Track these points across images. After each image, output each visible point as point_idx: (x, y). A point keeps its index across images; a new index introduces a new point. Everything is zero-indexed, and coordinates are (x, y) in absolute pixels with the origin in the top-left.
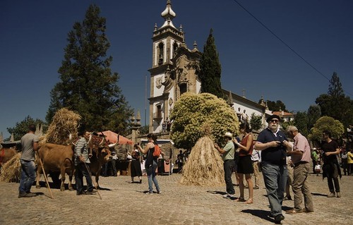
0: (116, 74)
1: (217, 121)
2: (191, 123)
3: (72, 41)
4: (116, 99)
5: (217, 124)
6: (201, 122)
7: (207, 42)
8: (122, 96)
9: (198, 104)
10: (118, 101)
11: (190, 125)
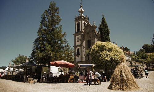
0: (65, 33)
1: (116, 55)
2: (102, 56)
3: (44, 18)
4: (65, 45)
5: (115, 56)
6: (107, 55)
7: (102, 20)
8: (68, 44)
9: (105, 47)
10: (65, 46)
11: (102, 57)
